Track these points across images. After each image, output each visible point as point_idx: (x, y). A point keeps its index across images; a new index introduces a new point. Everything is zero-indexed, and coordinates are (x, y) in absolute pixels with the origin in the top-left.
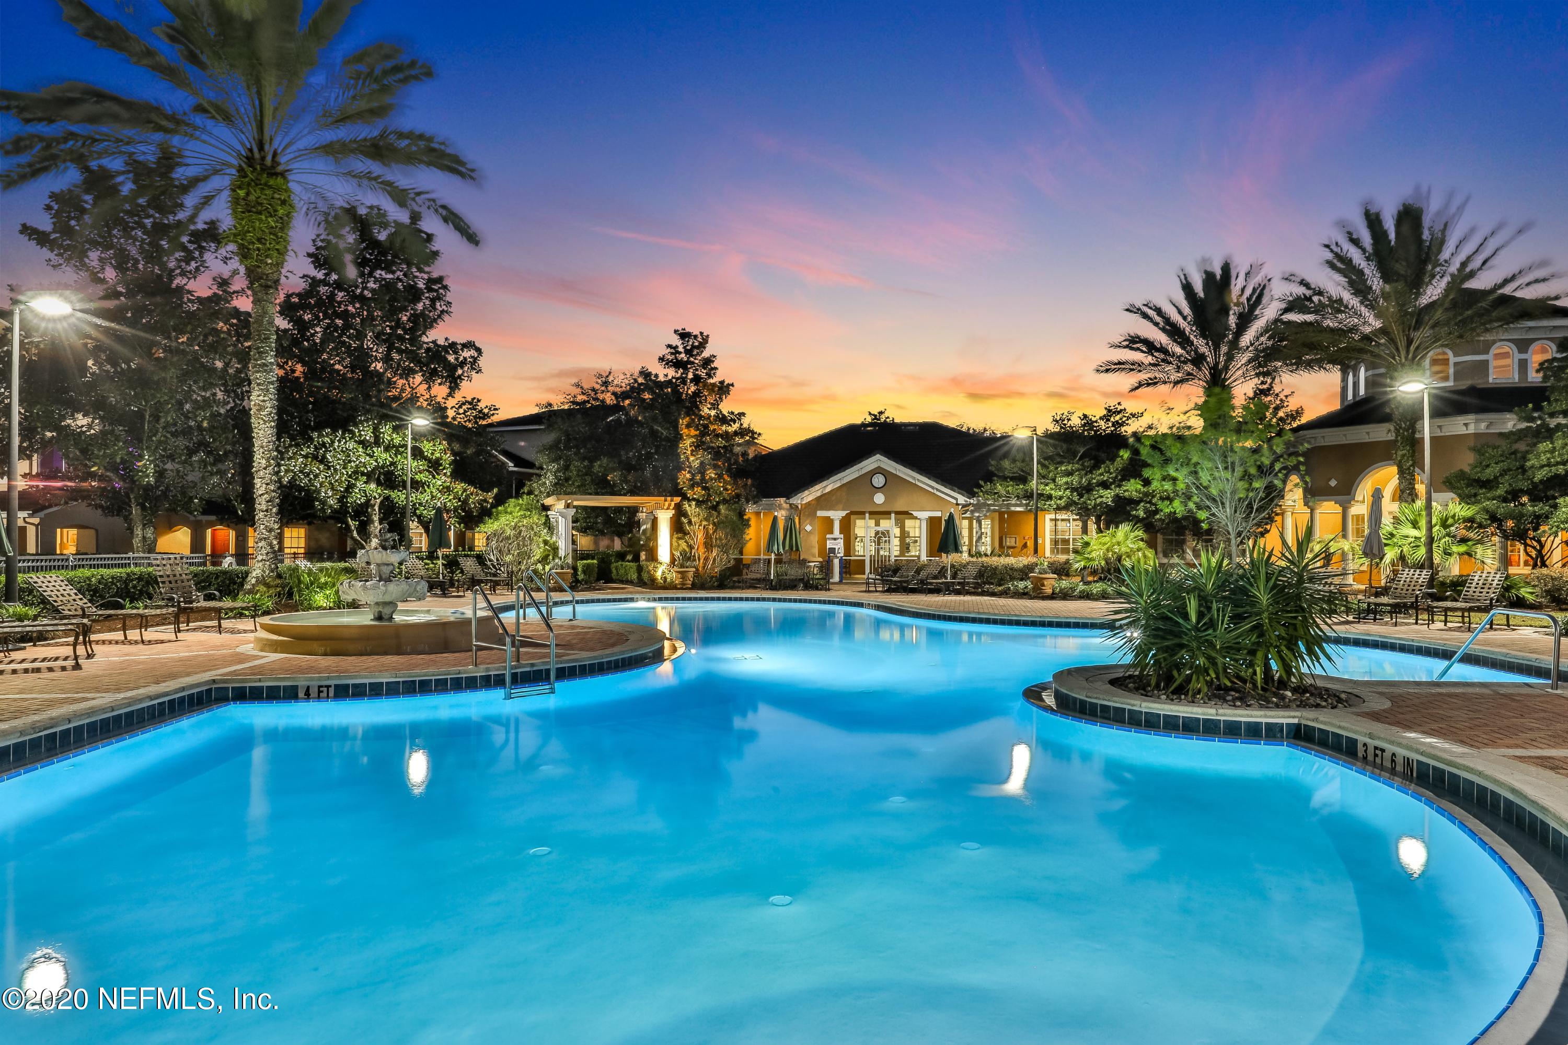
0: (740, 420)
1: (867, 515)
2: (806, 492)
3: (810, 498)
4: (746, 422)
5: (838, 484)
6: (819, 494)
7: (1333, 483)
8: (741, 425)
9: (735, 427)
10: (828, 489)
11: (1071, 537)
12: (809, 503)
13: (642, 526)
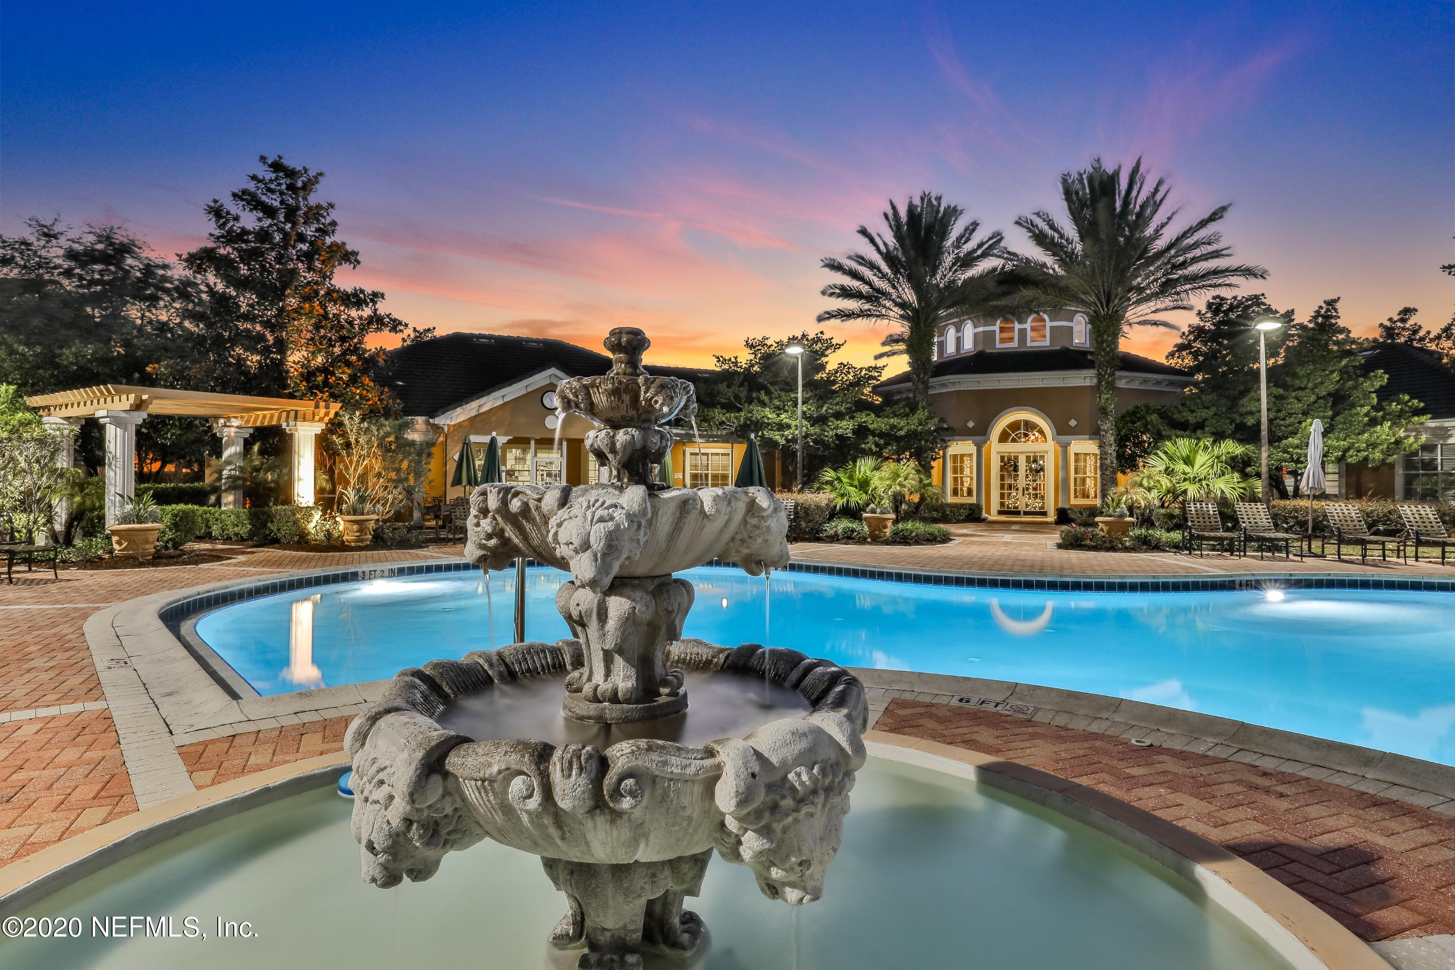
0: (375, 303)
1: (533, 442)
2: (459, 410)
3: (461, 419)
4: (383, 308)
5: (500, 402)
6: (473, 413)
7: (971, 424)
8: (376, 310)
9: (367, 312)
10: (485, 409)
11: (710, 472)
12: (460, 425)
13: (227, 448)
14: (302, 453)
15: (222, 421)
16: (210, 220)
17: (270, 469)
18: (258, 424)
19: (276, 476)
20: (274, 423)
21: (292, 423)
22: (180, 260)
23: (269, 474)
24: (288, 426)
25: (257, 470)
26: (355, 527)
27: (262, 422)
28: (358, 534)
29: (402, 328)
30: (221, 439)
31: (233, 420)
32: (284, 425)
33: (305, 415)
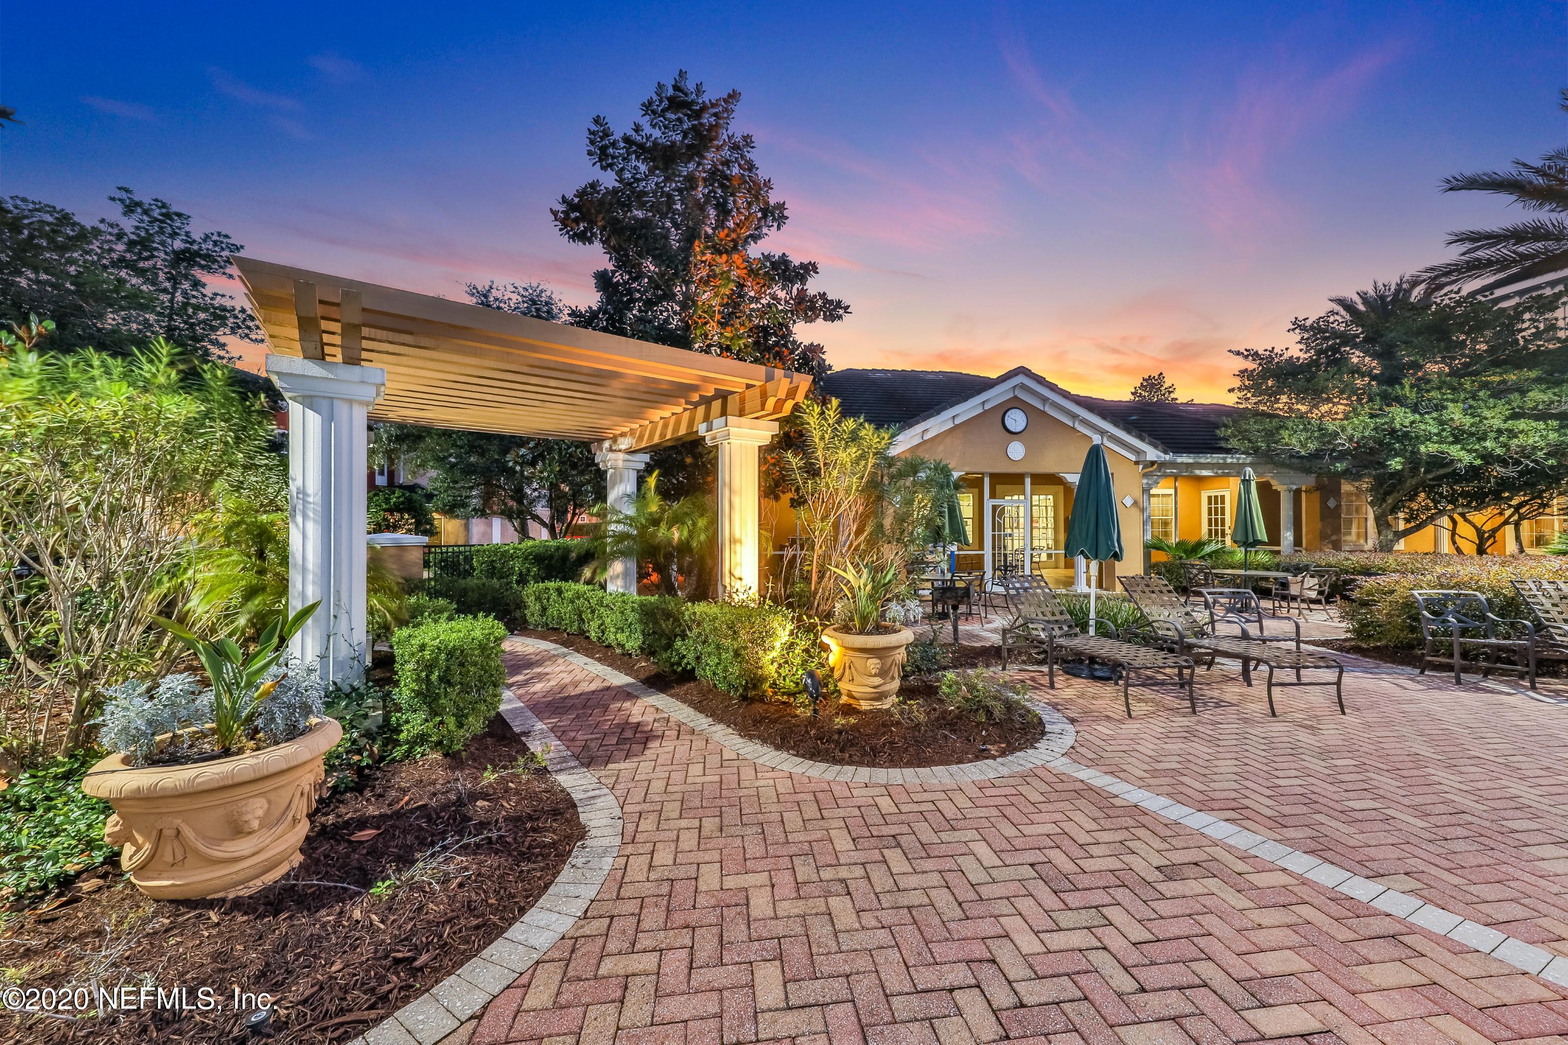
0: (804, 278)
1: (987, 480)
2: (901, 436)
3: (902, 447)
5: (948, 426)
6: (917, 441)
8: (805, 289)
10: (931, 434)
13: (613, 488)
14: (736, 485)
15: (606, 444)
16: (594, 164)
17: (677, 520)
18: (656, 440)
19: (686, 533)
20: (682, 431)
21: (718, 422)
22: (556, 220)
23: (674, 529)
24: (709, 429)
25: (656, 522)
26: (873, 664)
27: (663, 435)
28: (877, 681)
29: (841, 312)
30: (606, 472)
31: (620, 440)
32: (702, 429)
33: (742, 401)
